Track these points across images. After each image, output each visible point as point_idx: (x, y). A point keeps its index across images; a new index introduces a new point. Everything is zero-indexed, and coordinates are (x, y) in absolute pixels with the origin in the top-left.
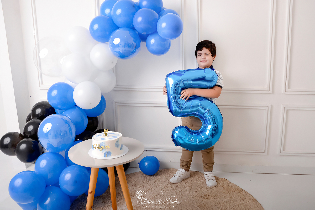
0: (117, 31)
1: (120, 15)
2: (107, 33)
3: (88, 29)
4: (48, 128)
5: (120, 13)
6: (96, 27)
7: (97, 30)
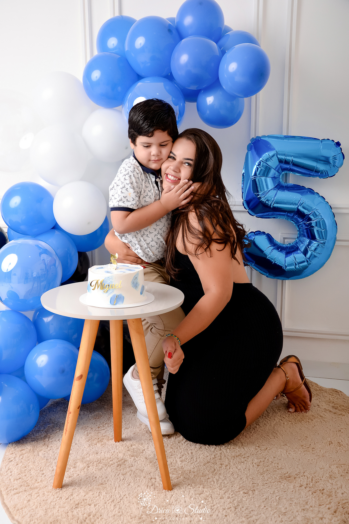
0: (139, 84)
1: (143, 49)
2: (119, 89)
3: (81, 79)
4: (10, 264)
5: (142, 45)
6: (96, 75)
7: (98, 82)
